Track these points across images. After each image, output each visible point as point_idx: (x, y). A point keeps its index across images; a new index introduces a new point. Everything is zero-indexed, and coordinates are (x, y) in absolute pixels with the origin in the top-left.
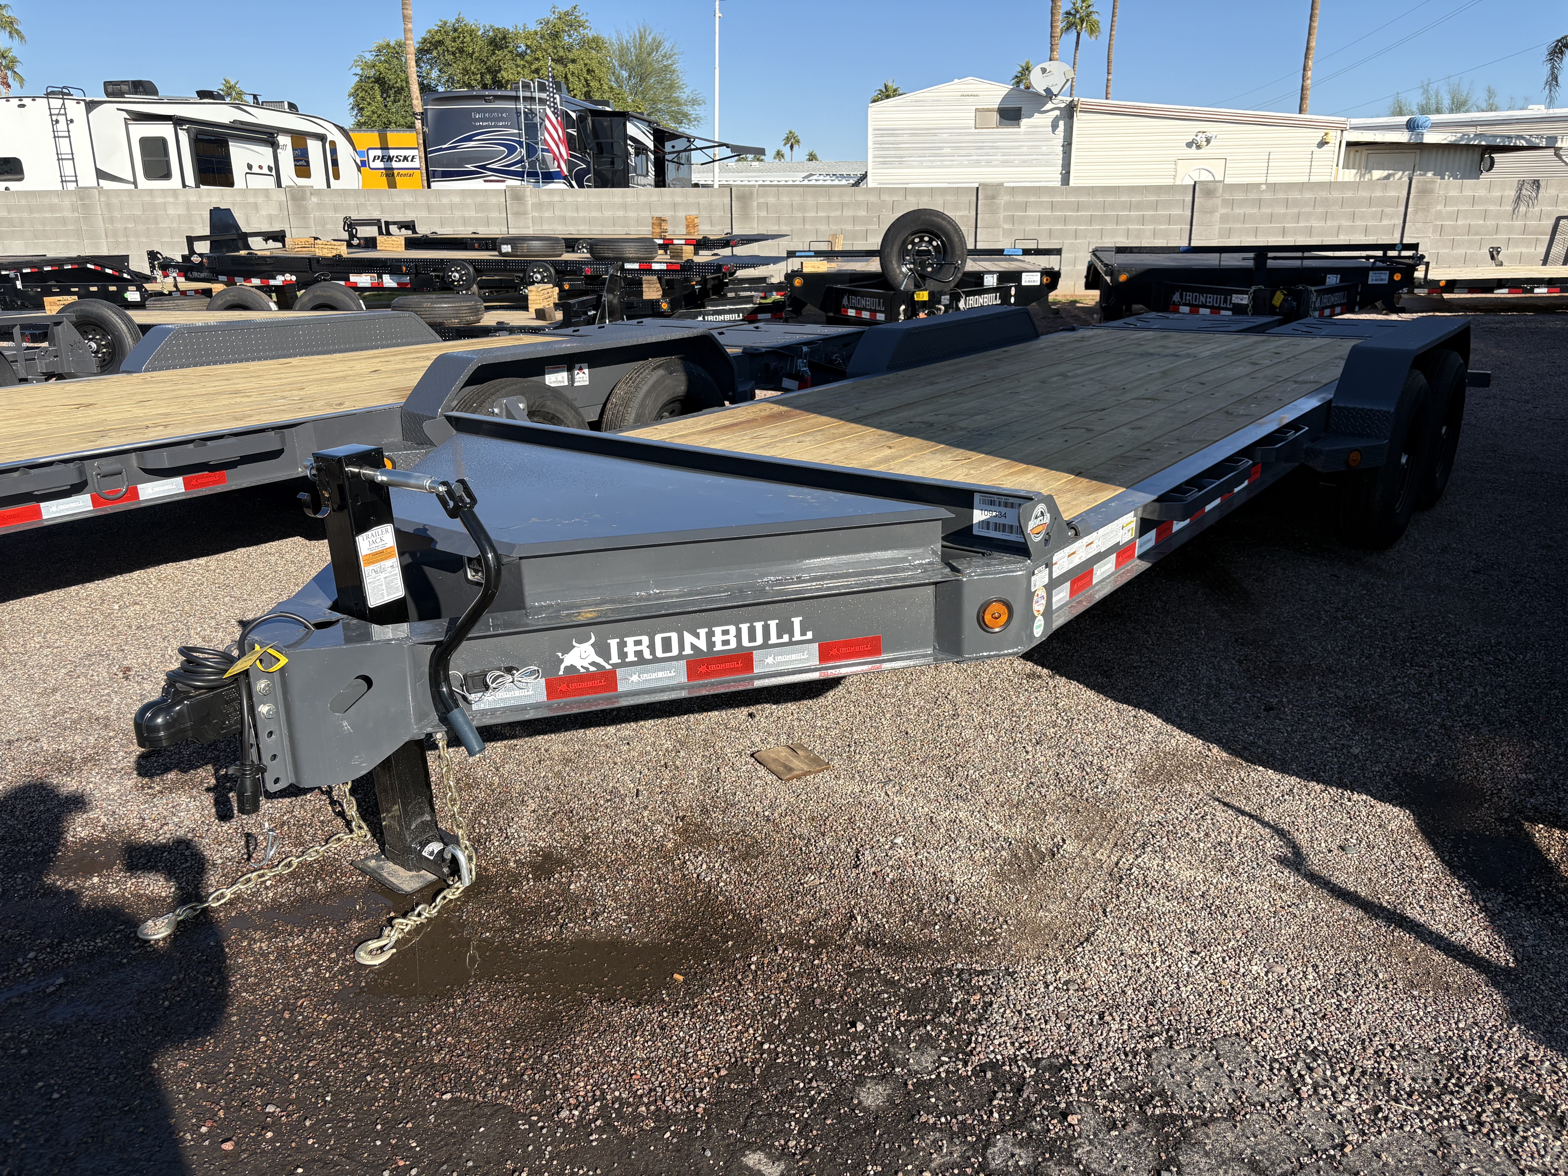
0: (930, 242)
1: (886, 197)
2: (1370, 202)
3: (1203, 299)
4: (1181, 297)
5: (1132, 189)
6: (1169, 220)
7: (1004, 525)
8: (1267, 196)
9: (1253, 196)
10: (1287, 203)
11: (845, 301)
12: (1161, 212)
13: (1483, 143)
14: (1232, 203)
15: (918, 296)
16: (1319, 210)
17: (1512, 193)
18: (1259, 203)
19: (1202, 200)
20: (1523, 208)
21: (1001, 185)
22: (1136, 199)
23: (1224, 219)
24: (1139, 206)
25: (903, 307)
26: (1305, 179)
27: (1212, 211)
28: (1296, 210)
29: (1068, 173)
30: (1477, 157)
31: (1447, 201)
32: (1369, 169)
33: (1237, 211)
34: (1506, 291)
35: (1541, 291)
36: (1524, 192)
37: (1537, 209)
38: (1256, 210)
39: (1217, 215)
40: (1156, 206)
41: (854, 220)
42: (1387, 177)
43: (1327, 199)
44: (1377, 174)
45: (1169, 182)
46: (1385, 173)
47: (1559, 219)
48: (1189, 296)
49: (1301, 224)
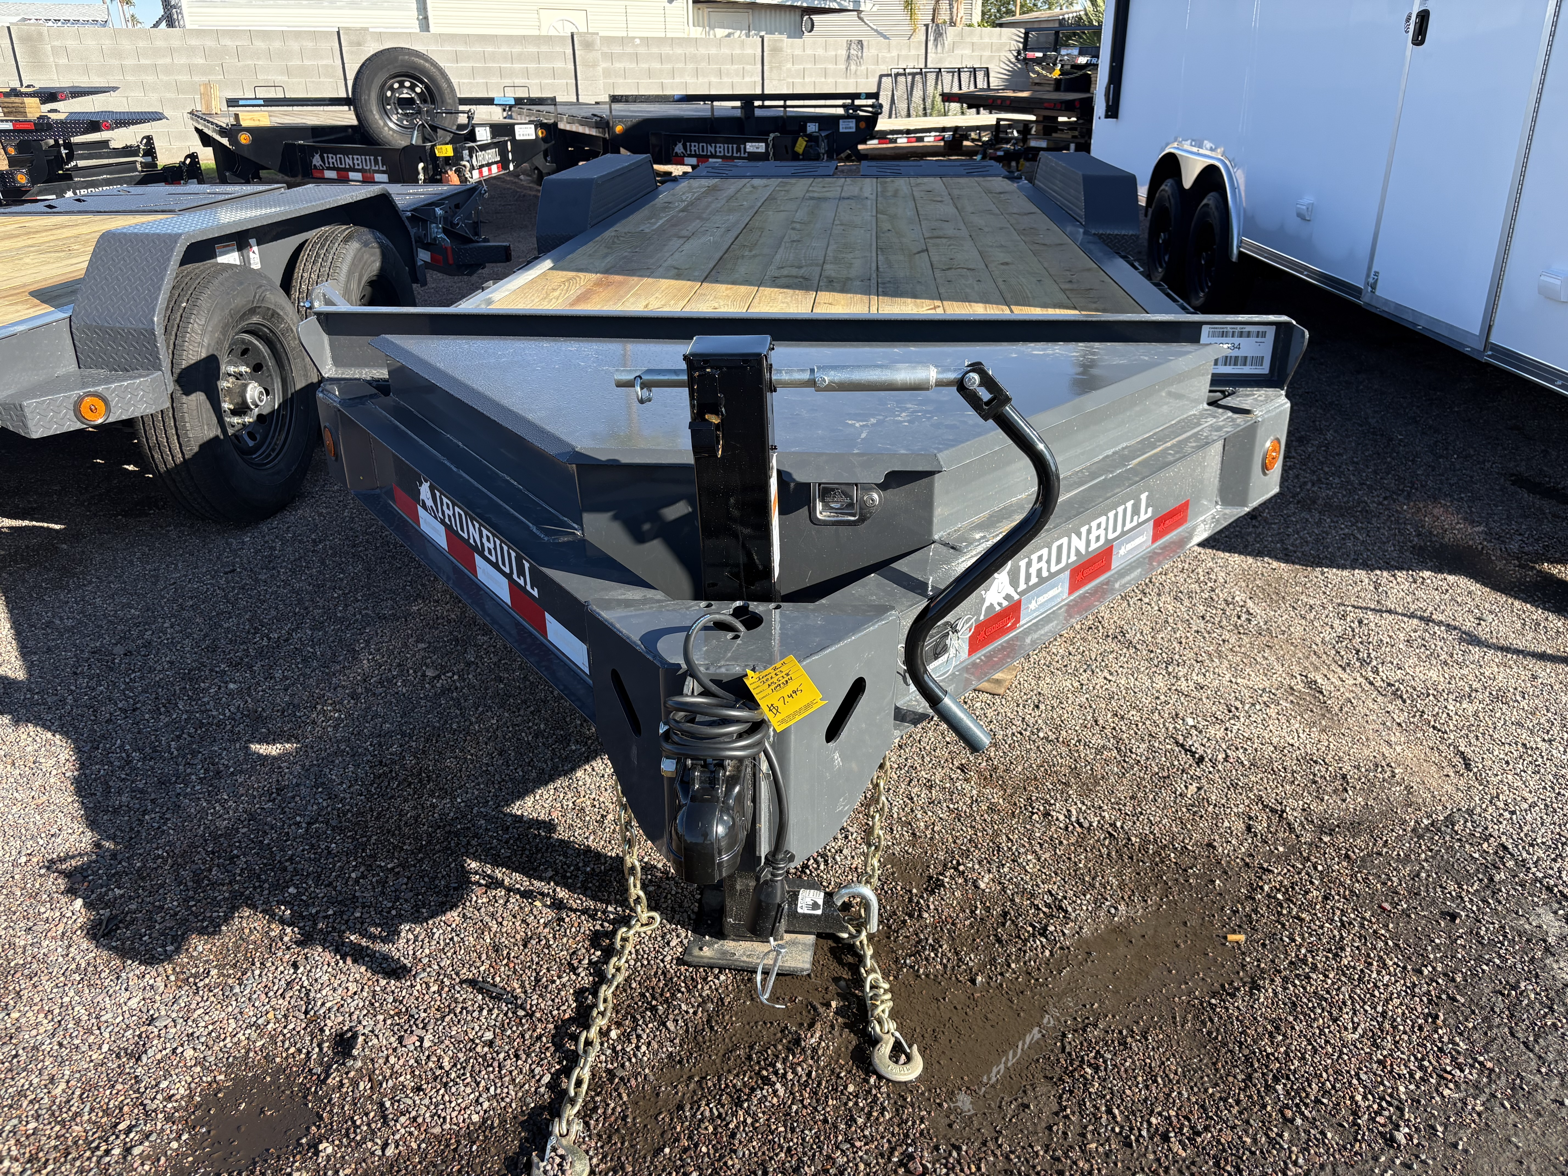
0: (412, 88)
1: (227, 42)
2: (732, 59)
3: (711, 149)
4: (685, 148)
5: (511, 39)
6: (554, 74)
7: (1236, 358)
8: (642, 50)
9: (629, 50)
10: (661, 58)
11: (316, 161)
12: (544, 65)
13: (805, 5)
14: (611, 57)
15: (440, 151)
16: (691, 66)
17: (843, 53)
18: (636, 57)
19: (582, 52)
20: (853, 67)
21: (367, 29)
22: (517, 49)
23: (607, 73)
24: (521, 58)
25: (421, 165)
26: (662, 35)
27: (595, 65)
28: (669, 66)
29: (426, 18)
30: (798, 18)
31: (794, 59)
32: (712, 27)
33: (618, 65)
34: (876, 141)
35: (902, 141)
36: (852, 51)
37: (863, 67)
38: (634, 65)
39: (600, 69)
40: (538, 58)
41: (190, 69)
42: (729, 35)
43: (695, 55)
44: (721, 32)
45: (536, 33)
46: (727, 31)
47: (881, 76)
48: (694, 147)
49: (677, 80)
